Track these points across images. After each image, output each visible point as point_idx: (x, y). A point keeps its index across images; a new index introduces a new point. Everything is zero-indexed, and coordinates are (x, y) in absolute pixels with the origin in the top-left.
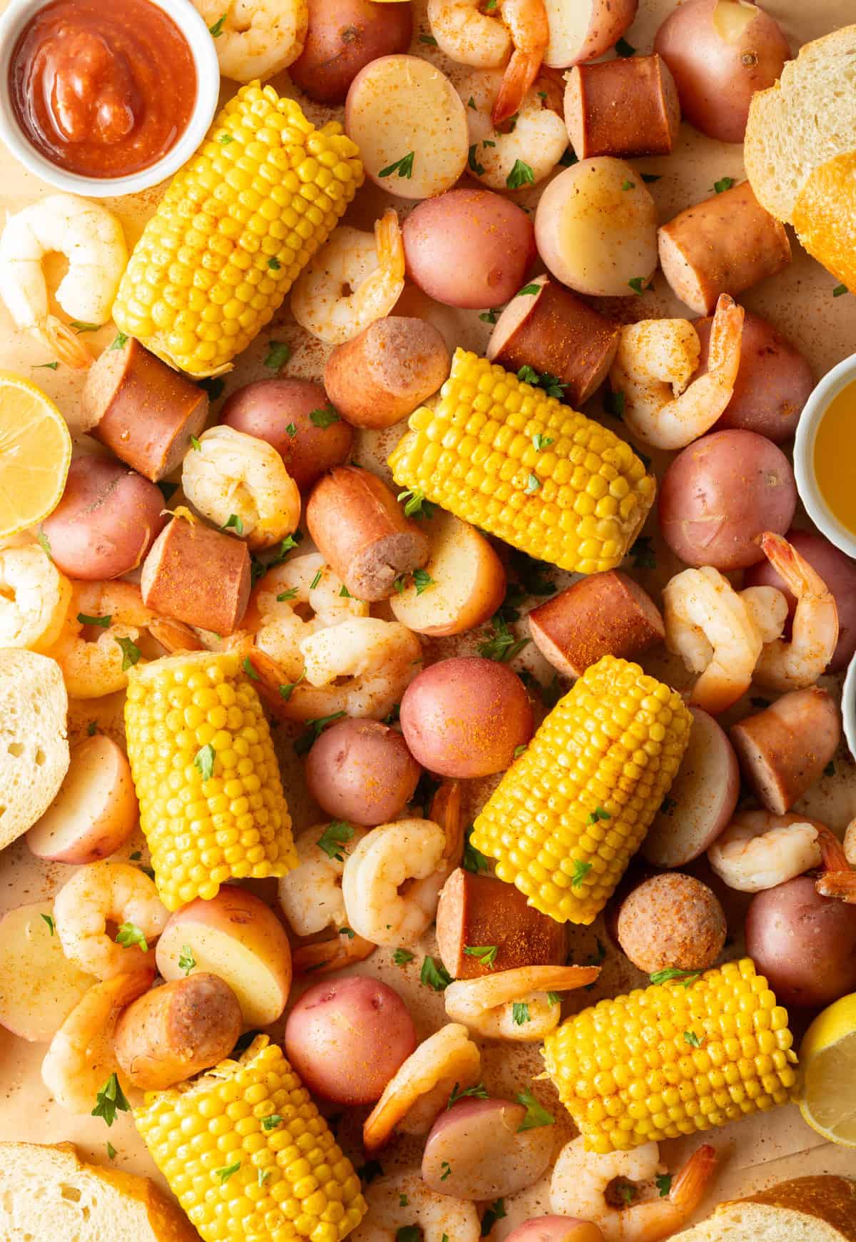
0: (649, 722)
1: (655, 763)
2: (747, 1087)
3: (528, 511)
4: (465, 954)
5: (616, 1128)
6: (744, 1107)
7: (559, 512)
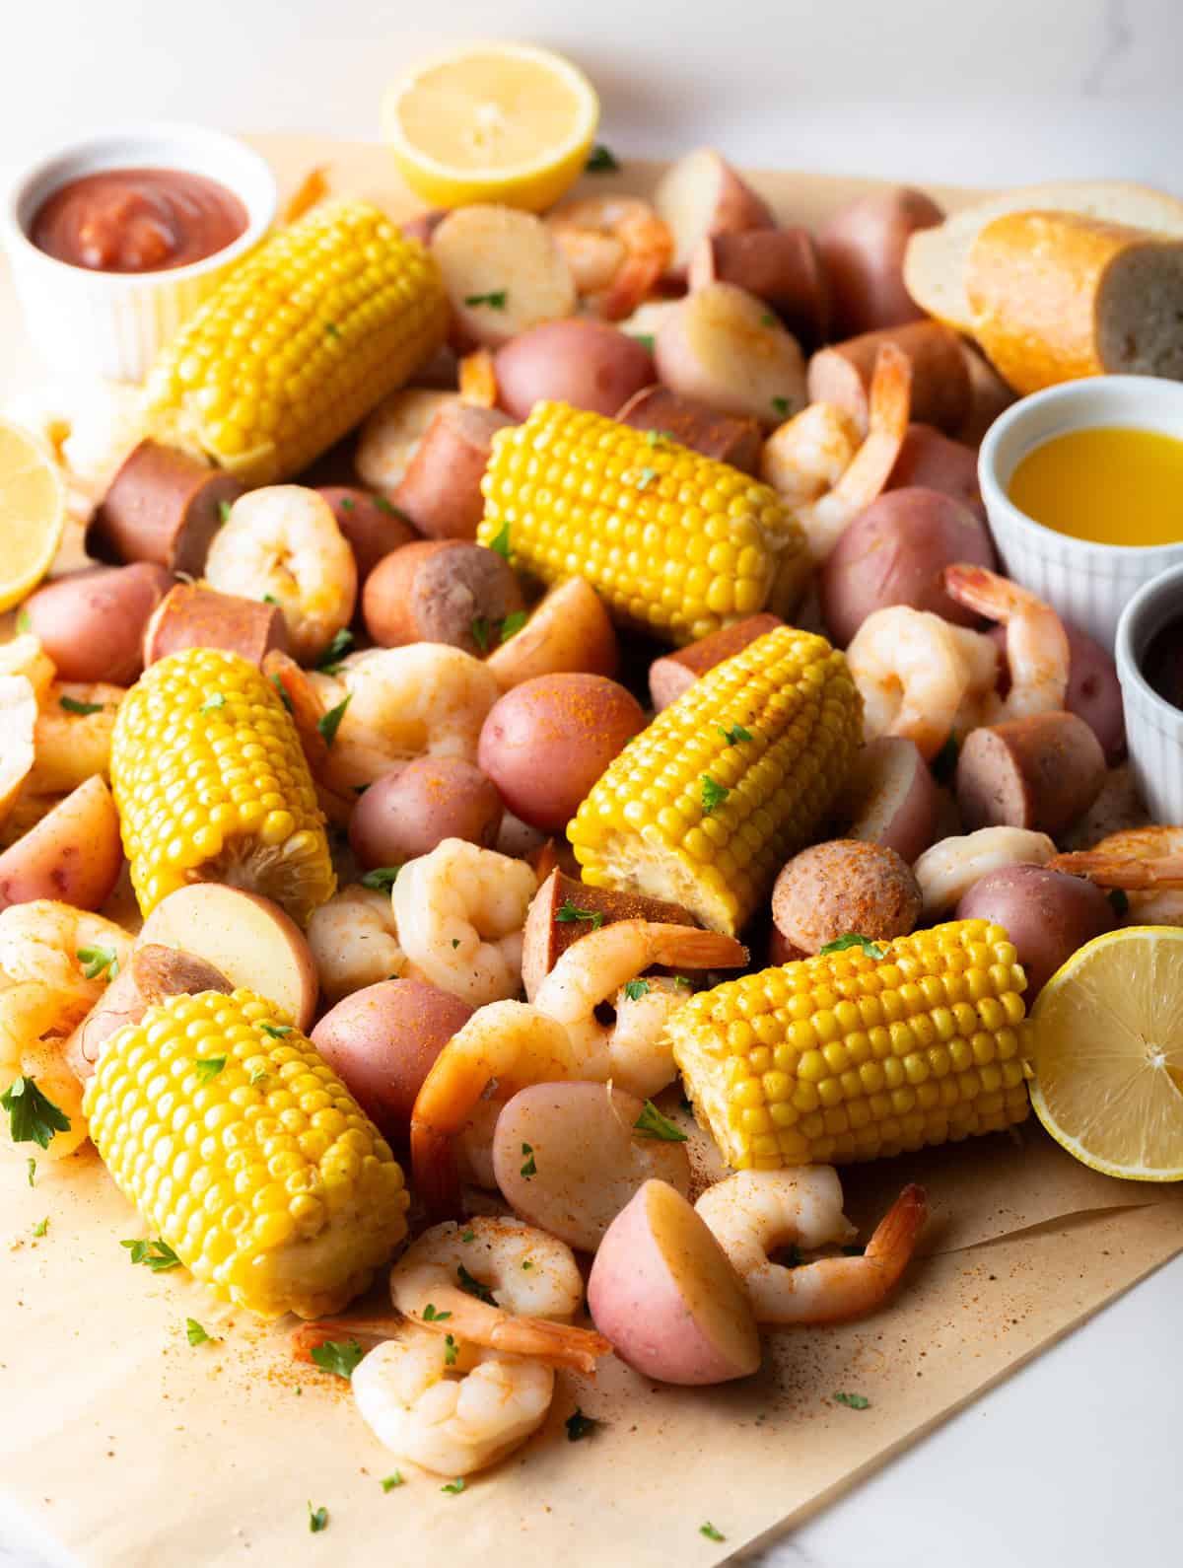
0: (803, 660)
1: (811, 708)
2: (957, 1013)
3: (641, 512)
4: (559, 922)
5: (771, 1065)
6: (955, 1048)
7: (681, 510)
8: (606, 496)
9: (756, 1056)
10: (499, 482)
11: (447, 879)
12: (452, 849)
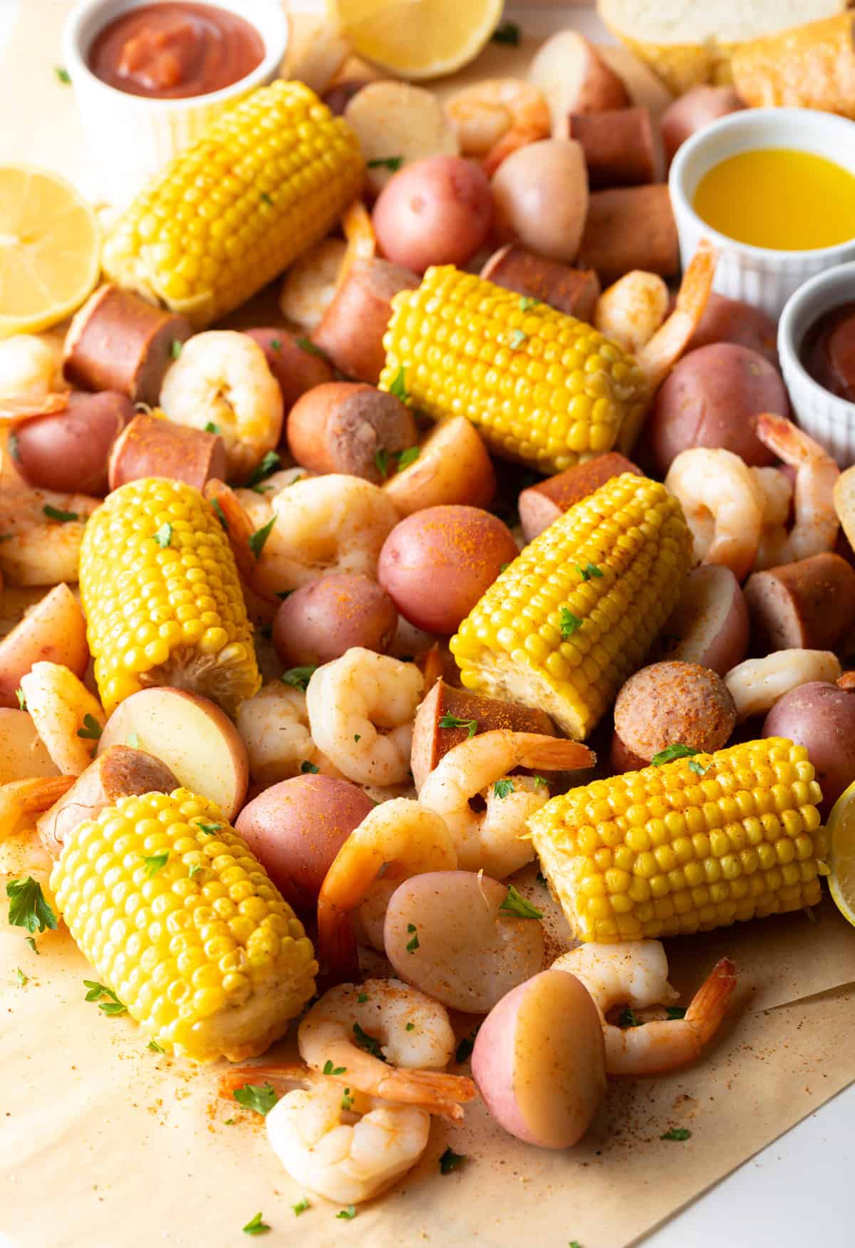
0: (645, 505)
1: (651, 547)
2: (764, 822)
3: (514, 368)
4: (441, 728)
5: (612, 864)
6: (762, 851)
7: (547, 365)
8: (485, 353)
9: (600, 857)
10: (398, 339)
11: (351, 683)
12: (356, 656)
